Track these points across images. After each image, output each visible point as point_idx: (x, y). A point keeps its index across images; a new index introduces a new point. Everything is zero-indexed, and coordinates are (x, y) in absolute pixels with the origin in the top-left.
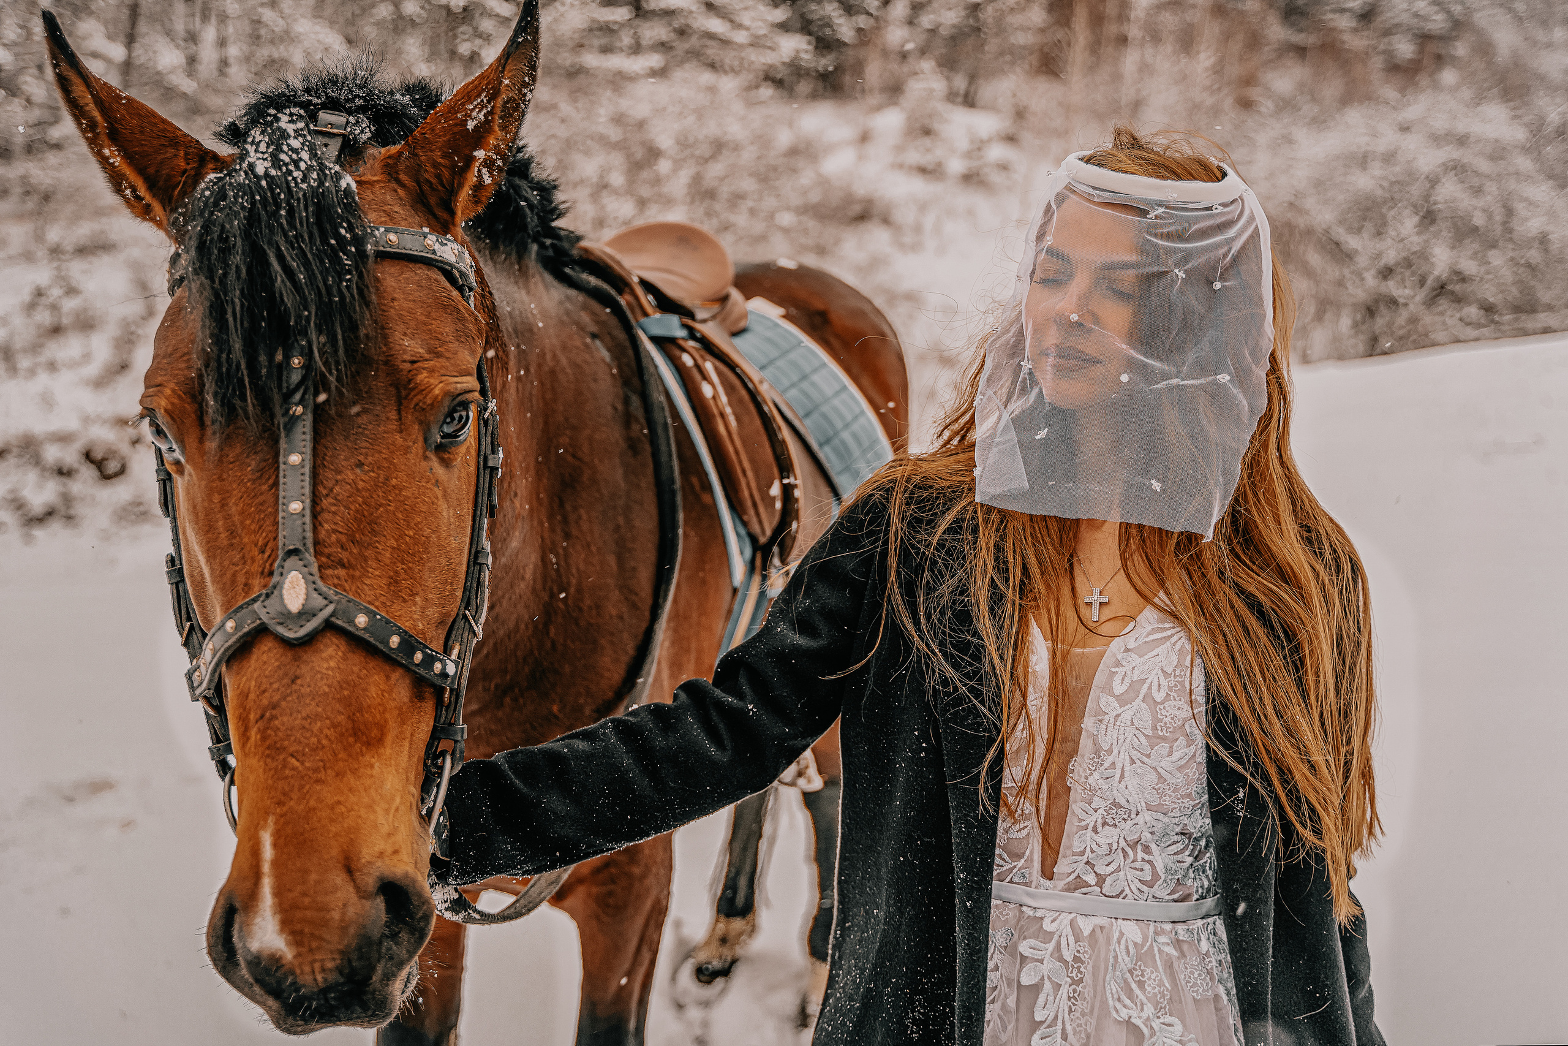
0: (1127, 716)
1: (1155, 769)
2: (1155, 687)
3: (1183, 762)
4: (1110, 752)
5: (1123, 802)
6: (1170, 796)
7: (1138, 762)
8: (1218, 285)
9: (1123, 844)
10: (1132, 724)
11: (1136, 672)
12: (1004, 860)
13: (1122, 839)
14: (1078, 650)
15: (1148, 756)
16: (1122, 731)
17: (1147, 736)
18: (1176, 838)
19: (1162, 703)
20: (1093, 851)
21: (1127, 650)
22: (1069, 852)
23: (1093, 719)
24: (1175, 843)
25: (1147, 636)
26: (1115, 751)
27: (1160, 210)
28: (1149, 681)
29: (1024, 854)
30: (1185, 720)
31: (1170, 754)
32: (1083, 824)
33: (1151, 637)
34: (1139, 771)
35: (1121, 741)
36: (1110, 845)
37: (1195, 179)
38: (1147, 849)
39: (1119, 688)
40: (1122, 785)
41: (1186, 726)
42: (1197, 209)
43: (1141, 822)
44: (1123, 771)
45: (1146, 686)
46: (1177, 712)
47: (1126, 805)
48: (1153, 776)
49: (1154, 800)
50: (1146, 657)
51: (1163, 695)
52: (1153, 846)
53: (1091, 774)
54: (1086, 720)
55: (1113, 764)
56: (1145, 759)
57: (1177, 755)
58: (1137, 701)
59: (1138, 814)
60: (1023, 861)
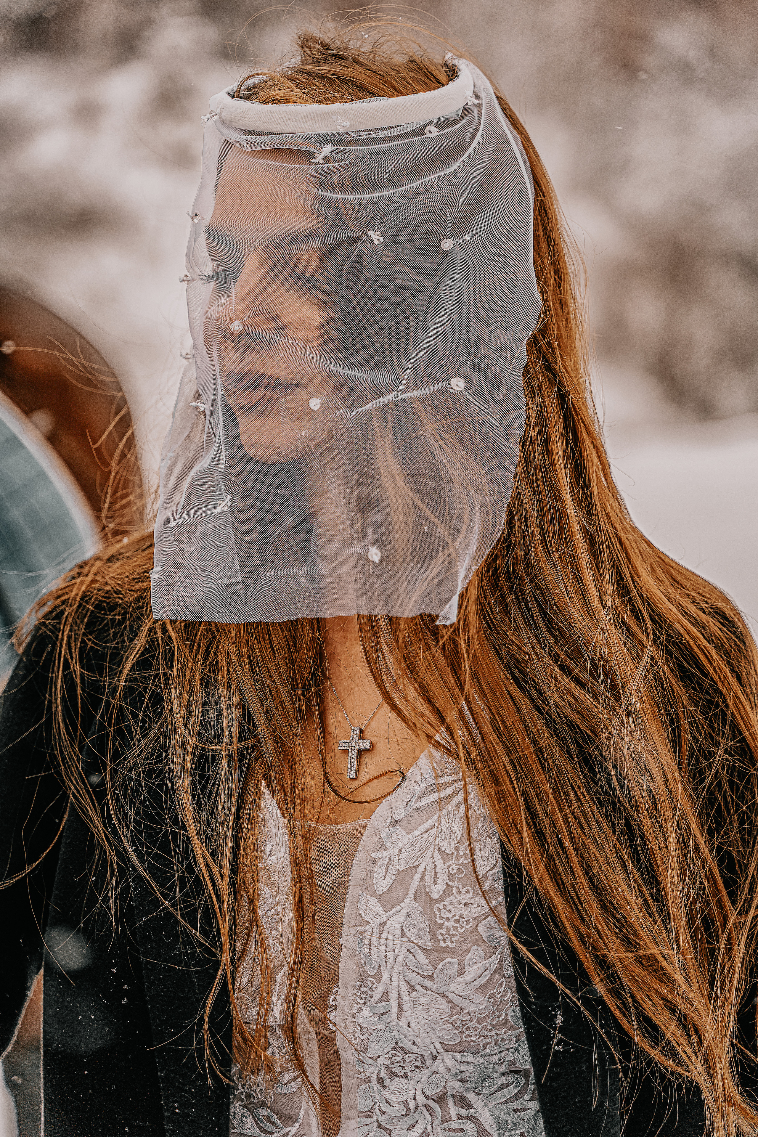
0: (395, 923)
1: (443, 995)
2: (429, 878)
3: (483, 980)
4: (378, 977)
5: (409, 1046)
6: (476, 1029)
7: (419, 987)
8: (447, 244)
9: (421, 1100)
10: (403, 935)
11: (403, 856)
12: (274, 1124)
13: (419, 1094)
14: (326, 827)
15: (431, 978)
16: (391, 947)
17: (425, 950)
18: (503, 1080)
19: (440, 900)
20: (383, 1113)
21: (394, 823)
22: (352, 1113)
23: (353, 931)
24: (503, 1087)
25: (419, 800)
26: (385, 977)
27: (327, 149)
28: (421, 869)
29: (297, 1115)
30: (477, 920)
31: (461, 972)
32: (363, 1076)
33: (425, 801)
34: (423, 1000)
35: (391, 960)
36: (405, 1103)
37: (373, 95)
38: (462, 1101)
39: (382, 884)
40: (403, 1023)
41: (480, 929)
42: (391, 139)
43: (442, 1070)
44: (400, 1004)
45: (418, 876)
46: (465, 912)
47: (415, 1049)
48: (444, 1006)
49: (452, 1037)
50: (416, 833)
51: (440, 887)
52: (471, 1096)
53: (360, 1010)
54: (345, 934)
55: (386, 994)
56: (428, 984)
57: (471, 973)
58: (408, 900)
59: (434, 1058)
60: (297, 1125)
